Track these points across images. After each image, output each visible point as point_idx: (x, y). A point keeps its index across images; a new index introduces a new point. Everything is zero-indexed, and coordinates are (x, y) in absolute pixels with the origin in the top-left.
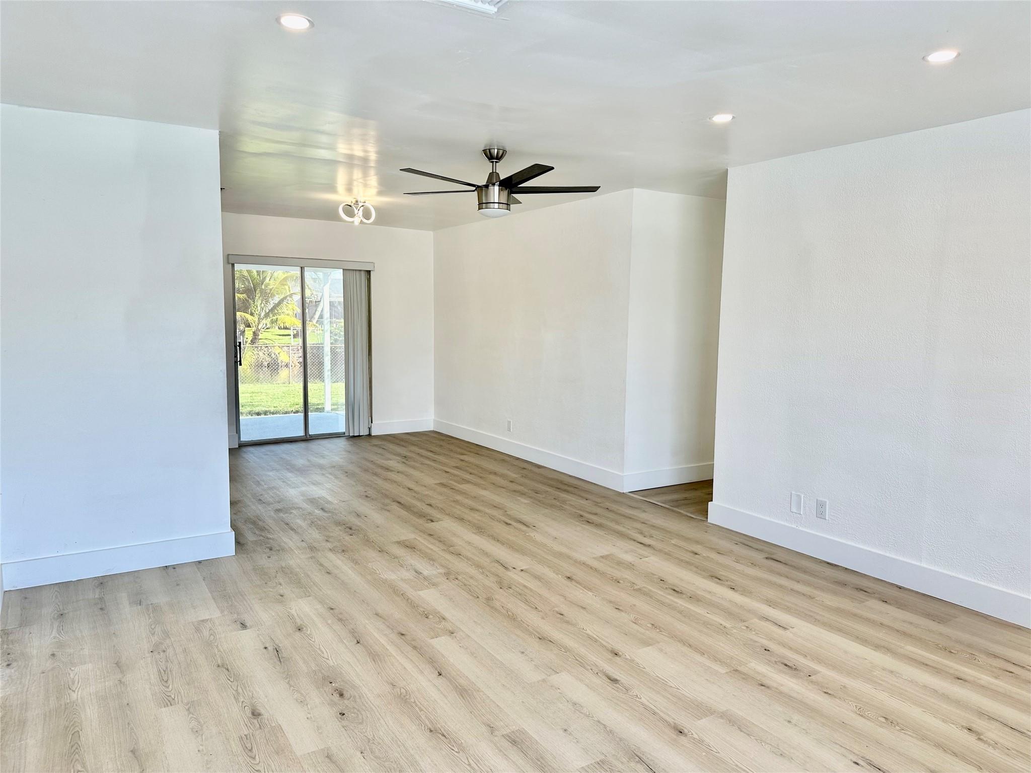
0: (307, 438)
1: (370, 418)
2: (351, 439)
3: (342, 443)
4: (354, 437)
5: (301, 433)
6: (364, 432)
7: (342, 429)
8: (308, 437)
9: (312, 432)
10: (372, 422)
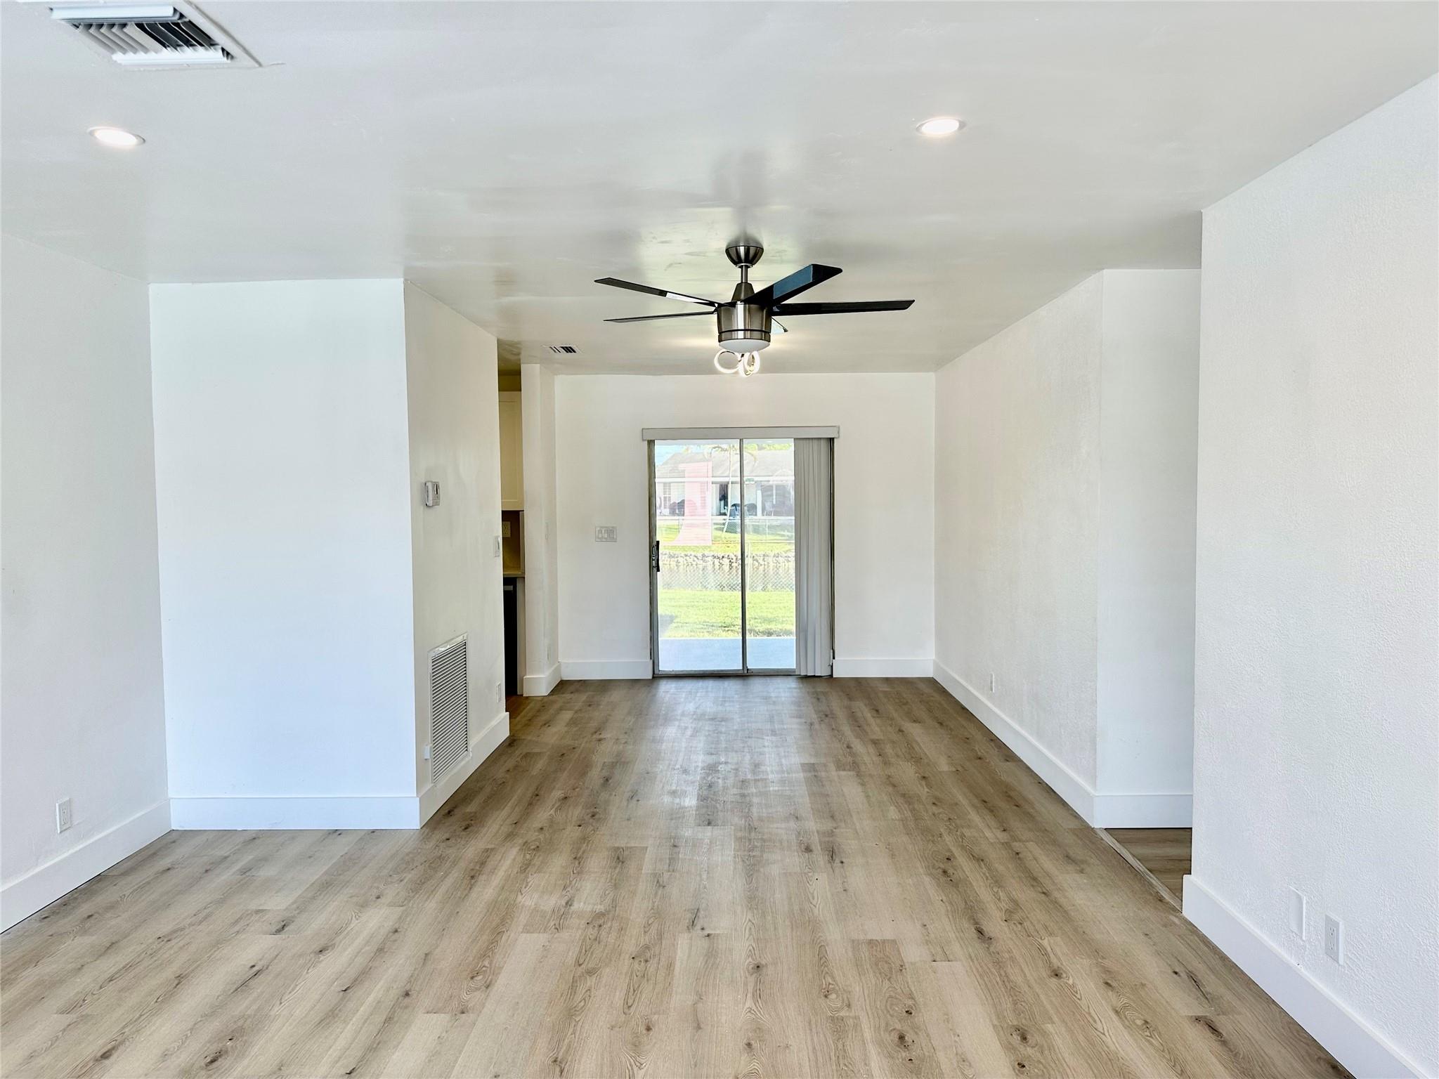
0: (744, 675)
1: (832, 651)
2: (804, 680)
3: (791, 683)
4: (806, 677)
5: (738, 666)
6: (822, 671)
7: (790, 663)
8: (746, 672)
9: (751, 665)
10: (834, 658)
